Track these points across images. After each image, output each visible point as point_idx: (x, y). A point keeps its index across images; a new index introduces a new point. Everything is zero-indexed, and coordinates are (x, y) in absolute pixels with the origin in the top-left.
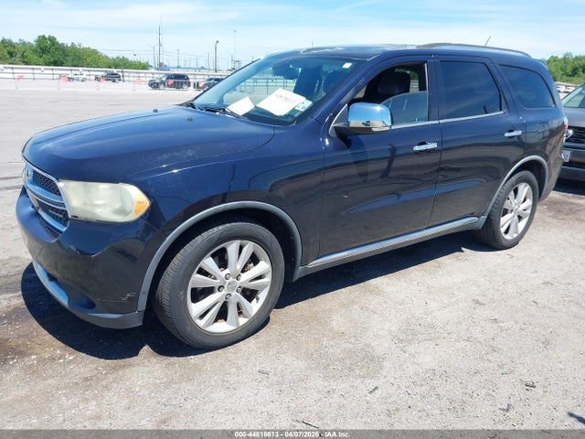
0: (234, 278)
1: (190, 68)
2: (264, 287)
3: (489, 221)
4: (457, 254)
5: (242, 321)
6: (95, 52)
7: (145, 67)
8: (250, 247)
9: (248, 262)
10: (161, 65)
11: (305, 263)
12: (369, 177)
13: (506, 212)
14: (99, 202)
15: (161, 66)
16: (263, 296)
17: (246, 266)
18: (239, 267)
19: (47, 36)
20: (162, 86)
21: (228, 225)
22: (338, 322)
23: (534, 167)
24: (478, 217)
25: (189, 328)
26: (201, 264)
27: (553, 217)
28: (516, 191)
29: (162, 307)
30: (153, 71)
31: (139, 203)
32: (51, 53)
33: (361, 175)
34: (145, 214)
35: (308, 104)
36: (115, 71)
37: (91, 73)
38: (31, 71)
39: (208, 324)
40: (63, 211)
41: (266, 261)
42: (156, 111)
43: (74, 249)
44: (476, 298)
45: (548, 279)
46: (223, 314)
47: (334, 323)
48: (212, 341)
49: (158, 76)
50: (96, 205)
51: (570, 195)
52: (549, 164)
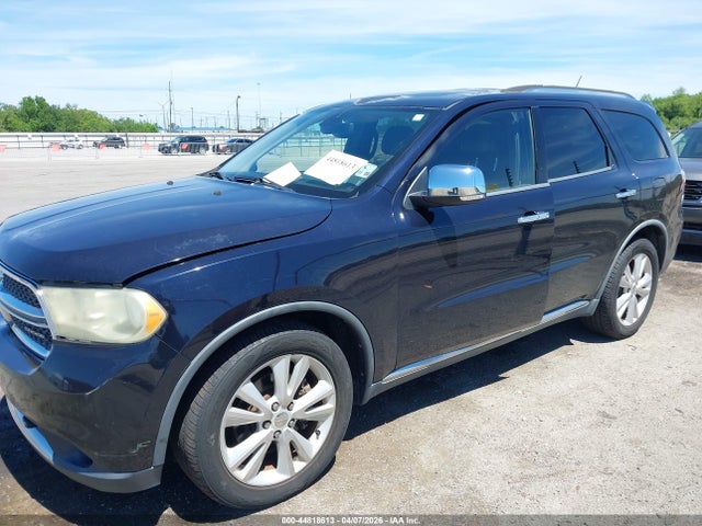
0: (283, 407)
1: (208, 129)
2: (325, 416)
3: (602, 305)
4: (565, 347)
5: (299, 466)
6: (94, 114)
7: (154, 129)
8: (304, 363)
9: (304, 383)
10: (172, 125)
11: (378, 378)
12: (459, 260)
13: (621, 292)
14: (95, 316)
15: (172, 128)
16: (325, 428)
17: (300, 388)
18: (290, 392)
19: (33, 97)
20: (174, 151)
21: (273, 336)
22: (427, 456)
23: (652, 233)
24: (589, 300)
25: (224, 484)
26: (238, 394)
27: (673, 292)
28: (632, 265)
29: (186, 458)
30: (163, 133)
31: (152, 315)
32: (39, 117)
33: (446, 257)
34: (161, 331)
35: (372, 168)
36: (118, 135)
37: (89, 139)
38: (16, 139)
39: (251, 475)
40: (45, 329)
41: (326, 380)
42: (170, 183)
43: (61, 378)
44: (603, 409)
45: (688, 377)
46: (271, 458)
47: (422, 458)
48: (257, 499)
49: (169, 139)
50: (91, 320)
51: (685, 263)
52: (669, 229)
